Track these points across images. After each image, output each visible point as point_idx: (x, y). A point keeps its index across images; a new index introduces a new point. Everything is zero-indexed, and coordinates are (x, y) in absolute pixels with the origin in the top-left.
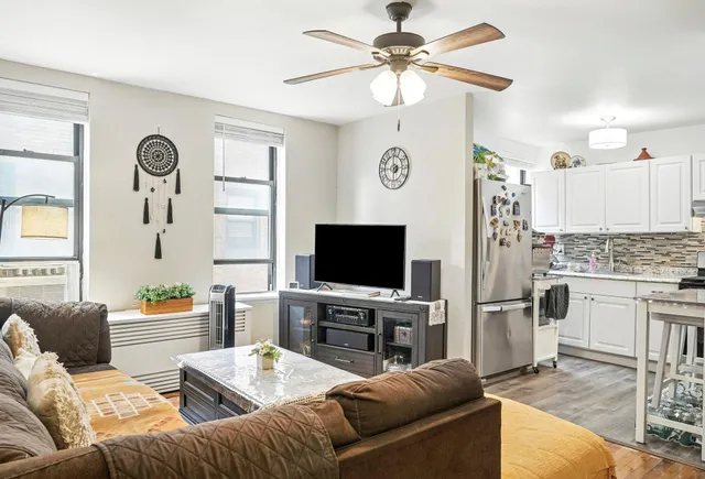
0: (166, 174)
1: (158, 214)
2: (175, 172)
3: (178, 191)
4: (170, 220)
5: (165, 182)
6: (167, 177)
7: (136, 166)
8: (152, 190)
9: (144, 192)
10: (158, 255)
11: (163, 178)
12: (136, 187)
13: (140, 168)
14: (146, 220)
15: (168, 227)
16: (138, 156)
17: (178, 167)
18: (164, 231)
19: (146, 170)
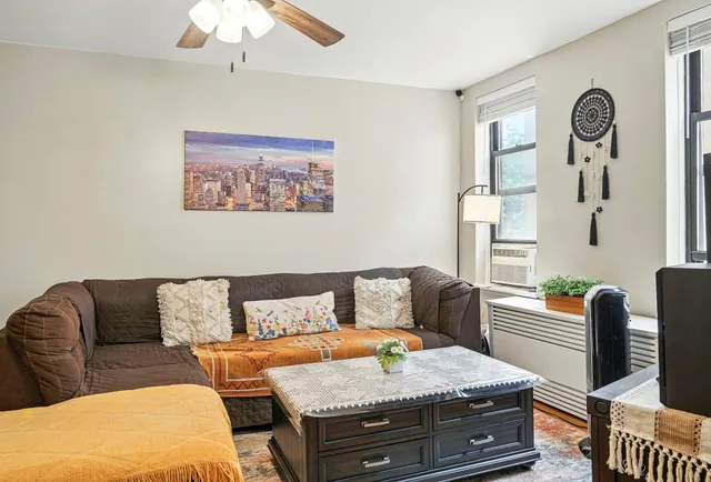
0: (601, 135)
1: (594, 188)
2: (611, 130)
3: (614, 154)
4: (606, 195)
5: (600, 146)
6: (602, 141)
7: (571, 136)
8: (587, 160)
9: (580, 163)
10: (594, 241)
11: (596, 142)
12: (571, 160)
13: (575, 137)
14: (581, 198)
15: (603, 203)
16: (573, 123)
17: (614, 122)
18: (600, 210)
19: (580, 137)
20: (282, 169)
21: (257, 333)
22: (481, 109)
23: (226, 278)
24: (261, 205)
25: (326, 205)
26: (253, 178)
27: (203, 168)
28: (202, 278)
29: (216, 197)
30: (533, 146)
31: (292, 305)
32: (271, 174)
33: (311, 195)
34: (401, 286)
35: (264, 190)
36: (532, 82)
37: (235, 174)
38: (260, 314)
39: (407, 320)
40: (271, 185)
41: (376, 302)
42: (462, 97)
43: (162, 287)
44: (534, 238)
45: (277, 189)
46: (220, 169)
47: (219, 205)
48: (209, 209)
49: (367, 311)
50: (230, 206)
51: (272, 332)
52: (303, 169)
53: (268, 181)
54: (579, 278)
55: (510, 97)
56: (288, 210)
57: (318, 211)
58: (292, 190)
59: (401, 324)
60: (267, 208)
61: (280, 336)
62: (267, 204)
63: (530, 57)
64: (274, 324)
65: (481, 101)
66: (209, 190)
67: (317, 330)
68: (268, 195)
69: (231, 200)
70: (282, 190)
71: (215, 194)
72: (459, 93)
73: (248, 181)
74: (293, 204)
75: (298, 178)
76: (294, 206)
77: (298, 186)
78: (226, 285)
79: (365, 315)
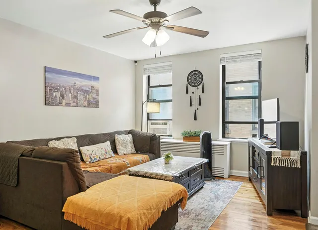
0: (198, 85)
1: (195, 102)
2: (202, 84)
3: (203, 92)
4: (200, 104)
5: (198, 88)
6: (198, 87)
8: (193, 93)
9: (190, 94)
10: (195, 119)
12: (187, 92)
13: (188, 85)
14: (191, 105)
15: (199, 107)
16: (188, 80)
17: (203, 82)
18: (198, 109)
19: (190, 85)
20: (83, 88)
21: (90, 160)
22: (145, 69)
23: (75, 137)
24: (75, 104)
25: (97, 105)
26: (72, 91)
27: (53, 85)
28: (66, 137)
29: (58, 99)
30: (171, 85)
31: (99, 147)
32: (78, 90)
33: (92, 100)
34: (129, 138)
35: (76, 97)
36: (171, 63)
37: (65, 89)
38: (88, 152)
39: (134, 151)
40: (78, 95)
41: (124, 144)
42: (136, 64)
43: (50, 142)
44: (172, 118)
45: (80, 96)
46: (60, 86)
47: (59, 103)
48: (56, 105)
49: (121, 148)
50: (64, 104)
51: (95, 159)
52: (89, 89)
53: (77, 93)
54: (196, 131)
55: (158, 67)
56: (84, 107)
57: (94, 107)
58: (86, 97)
59: (133, 152)
60: (77, 106)
61: (99, 160)
62: (77, 104)
63: (171, 55)
64: (95, 156)
65: (145, 67)
66: (56, 96)
67: (109, 157)
68: (77, 99)
69: (64, 101)
70: (82, 97)
71: (58, 98)
72: (136, 62)
73: (70, 92)
74: (86, 103)
75: (87, 92)
76: (86, 105)
77: (88, 96)
78: (75, 140)
79: (121, 150)
